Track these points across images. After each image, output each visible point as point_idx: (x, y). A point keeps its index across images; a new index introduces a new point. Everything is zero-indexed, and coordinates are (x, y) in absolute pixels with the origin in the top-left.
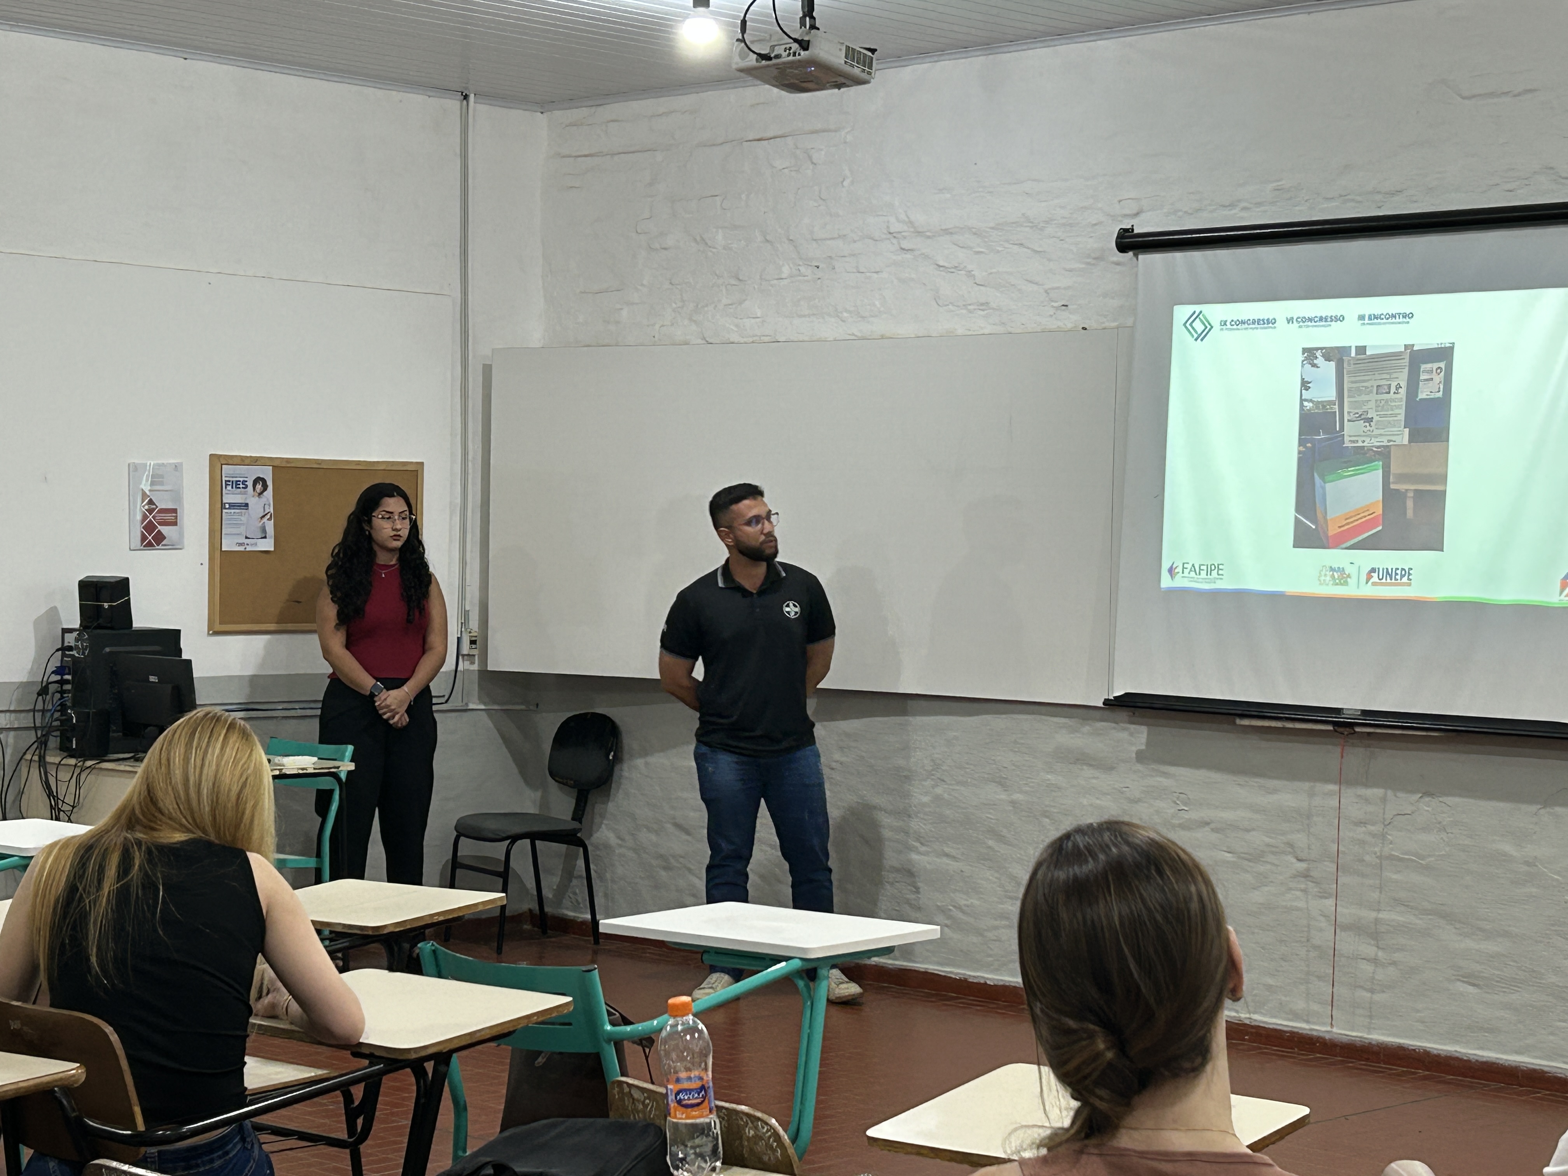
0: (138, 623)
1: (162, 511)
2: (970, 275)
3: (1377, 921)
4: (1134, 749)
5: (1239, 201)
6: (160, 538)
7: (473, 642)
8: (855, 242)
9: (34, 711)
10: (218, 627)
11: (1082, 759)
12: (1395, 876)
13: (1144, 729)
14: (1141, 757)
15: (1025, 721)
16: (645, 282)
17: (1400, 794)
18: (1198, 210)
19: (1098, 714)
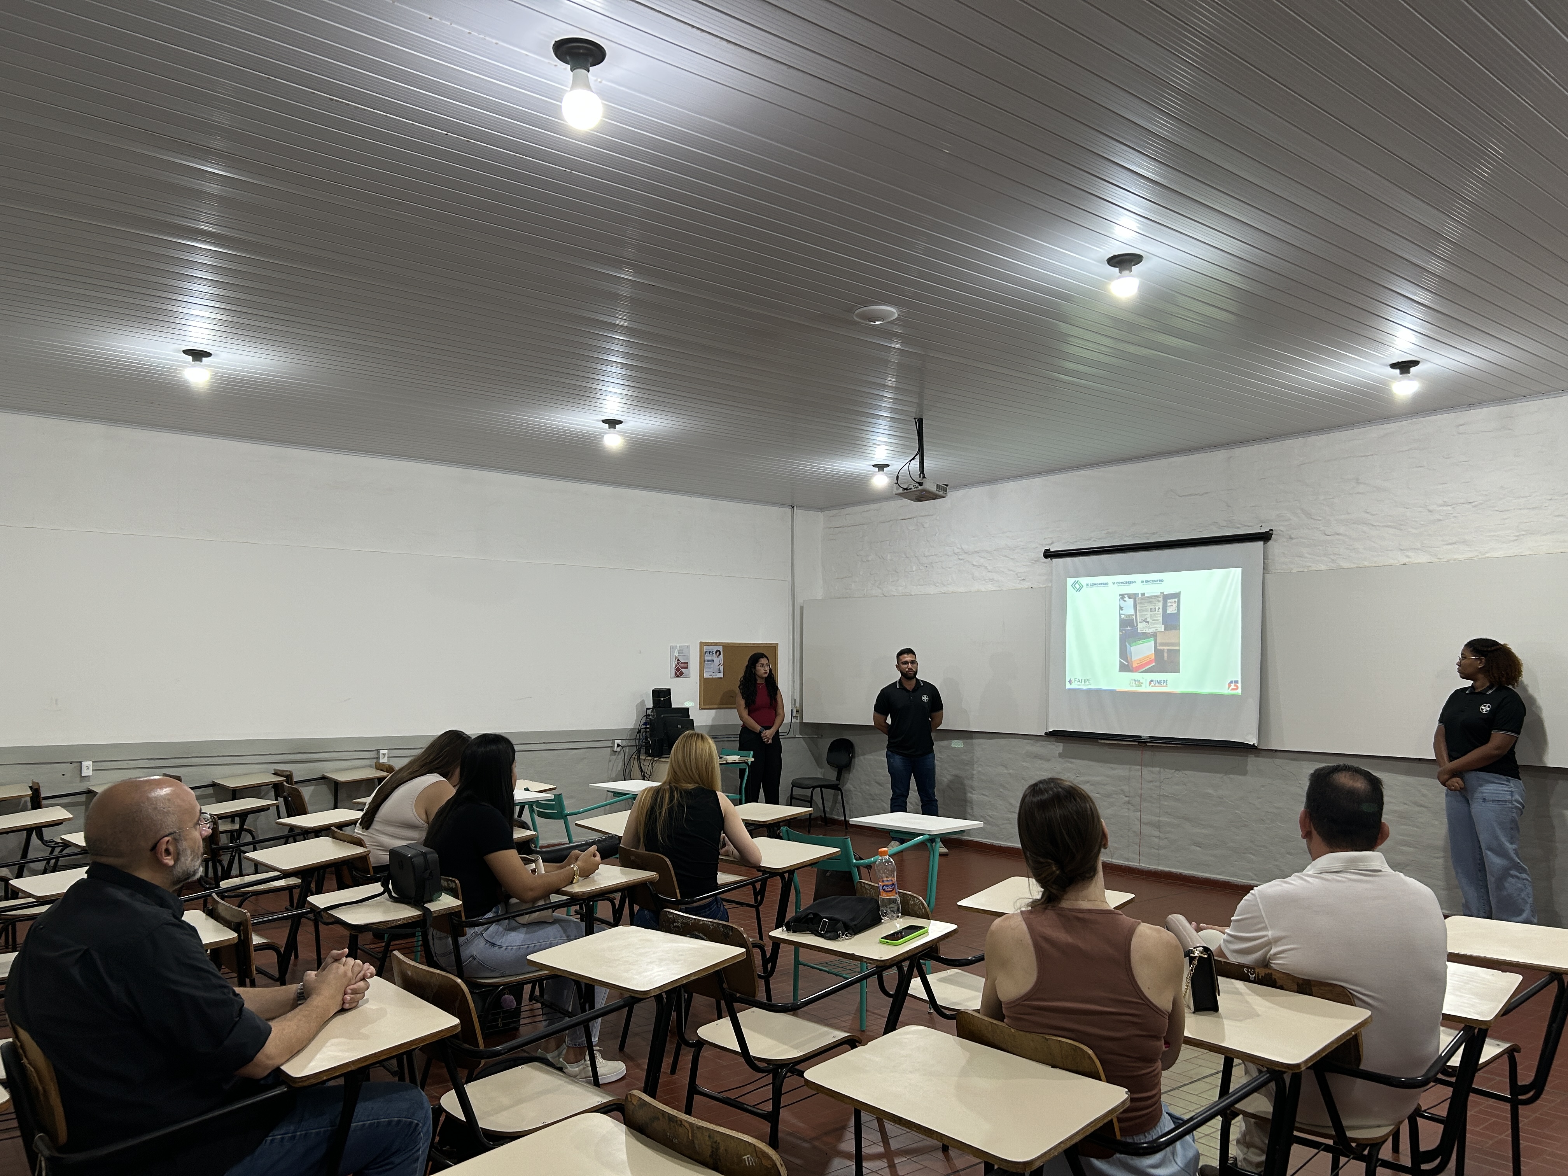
0: (674, 705)
1: (682, 663)
2: (986, 568)
3: (1159, 821)
4: (1058, 752)
5: (1092, 538)
6: (682, 673)
7: (797, 711)
8: (941, 557)
9: (636, 739)
10: (703, 707)
11: (1037, 757)
12: (1166, 803)
13: (1062, 744)
14: (1060, 755)
15: (1014, 741)
16: (861, 574)
17: (1166, 770)
18: (1076, 542)
19: (1043, 738)
